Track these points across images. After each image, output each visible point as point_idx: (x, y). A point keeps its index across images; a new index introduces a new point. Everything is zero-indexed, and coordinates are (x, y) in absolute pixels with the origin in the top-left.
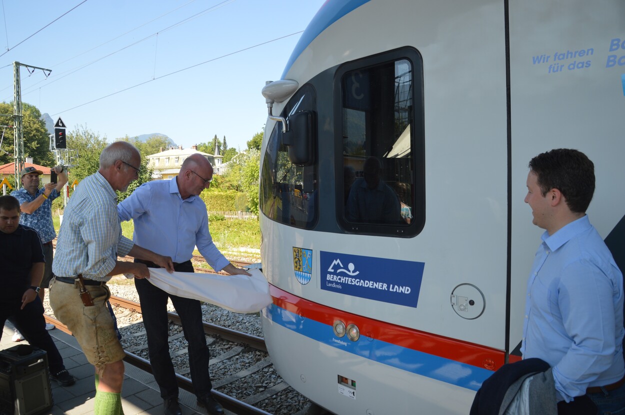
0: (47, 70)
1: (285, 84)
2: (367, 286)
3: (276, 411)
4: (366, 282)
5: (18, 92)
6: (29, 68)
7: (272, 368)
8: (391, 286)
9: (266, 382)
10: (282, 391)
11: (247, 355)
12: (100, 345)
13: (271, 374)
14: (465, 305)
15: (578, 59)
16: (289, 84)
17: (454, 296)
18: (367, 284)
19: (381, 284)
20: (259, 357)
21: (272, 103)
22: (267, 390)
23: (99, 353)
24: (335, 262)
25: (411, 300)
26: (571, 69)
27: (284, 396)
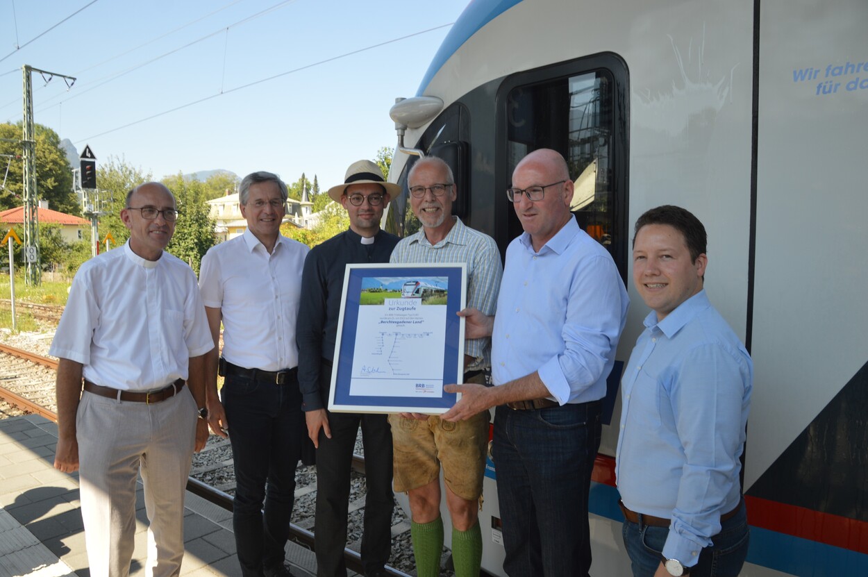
0: (70, 78)
1: (423, 102)
3: (394, 563)
5: (29, 109)
6: (44, 74)
10: (403, 534)
15: (863, 75)
16: (430, 102)
21: (404, 129)
26: (851, 90)
27: (405, 541)
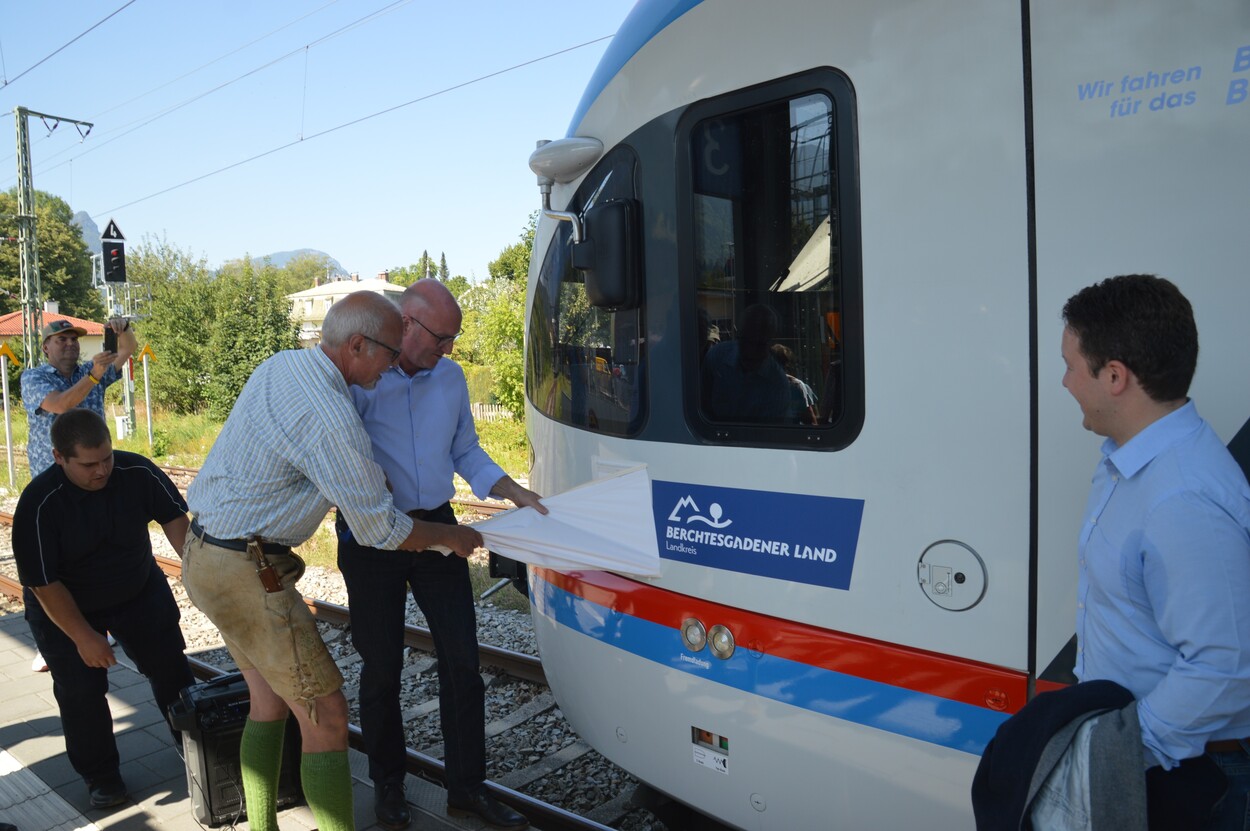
0: (84, 124)
1: (576, 145)
2: (749, 548)
3: (564, 801)
4: (746, 540)
5: (25, 169)
6: (46, 120)
7: (553, 715)
8: (798, 547)
9: (542, 743)
10: (575, 760)
11: (501, 690)
12: (302, 662)
13: (551, 727)
14: (945, 582)
15: (1170, 89)
16: (584, 145)
17: (924, 566)
18: (748, 543)
19: (775, 543)
20: (526, 695)
21: (550, 184)
22: (544, 758)
23: (300, 678)
24: (683, 502)
25: (838, 576)
26: (1155, 109)
27: (580, 770)
